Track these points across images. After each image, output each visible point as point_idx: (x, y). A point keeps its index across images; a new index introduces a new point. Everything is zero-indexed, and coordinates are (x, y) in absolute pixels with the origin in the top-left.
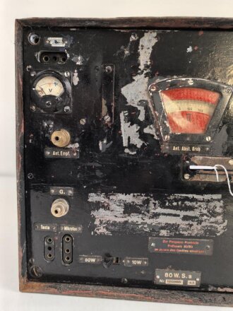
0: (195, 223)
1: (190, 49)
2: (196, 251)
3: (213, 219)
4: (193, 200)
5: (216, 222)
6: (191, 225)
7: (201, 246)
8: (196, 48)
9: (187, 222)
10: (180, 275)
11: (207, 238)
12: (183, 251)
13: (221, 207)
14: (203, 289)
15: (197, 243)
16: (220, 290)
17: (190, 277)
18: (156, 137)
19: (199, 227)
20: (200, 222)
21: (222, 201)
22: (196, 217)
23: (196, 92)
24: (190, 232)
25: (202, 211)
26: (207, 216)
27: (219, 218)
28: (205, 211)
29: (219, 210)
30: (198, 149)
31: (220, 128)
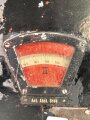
1: (41, 5)
8: (47, 3)
18: (15, 91)
23: (50, 46)
30: (56, 101)
31: (76, 80)
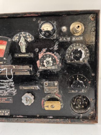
0: (5, 91)
2: (7, 102)
3: (11, 89)
4: (3, 82)
5: (12, 90)
6: (4, 92)
7: (8, 100)
9: (2, 91)
10: (2, 111)
11: (10, 97)
12: (2, 102)
13: (13, 84)
14: (11, 117)
15: (7, 99)
16: (17, 116)
17: (6, 112)
19: (7, 92)
20: (6, 91)
21: (13, 82)
22: (5, 89)
24: (3, 94)
25: (7, 86)
26: (9, 88)
27: (13, 89)
28: (8, 86)
29: (13, 86)
30: (2, 63)
31: (9, 54)
